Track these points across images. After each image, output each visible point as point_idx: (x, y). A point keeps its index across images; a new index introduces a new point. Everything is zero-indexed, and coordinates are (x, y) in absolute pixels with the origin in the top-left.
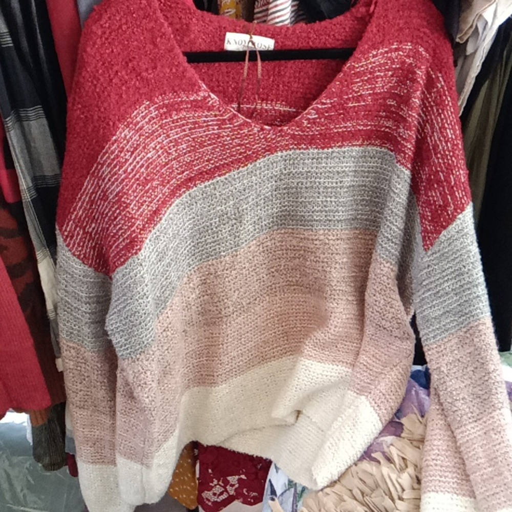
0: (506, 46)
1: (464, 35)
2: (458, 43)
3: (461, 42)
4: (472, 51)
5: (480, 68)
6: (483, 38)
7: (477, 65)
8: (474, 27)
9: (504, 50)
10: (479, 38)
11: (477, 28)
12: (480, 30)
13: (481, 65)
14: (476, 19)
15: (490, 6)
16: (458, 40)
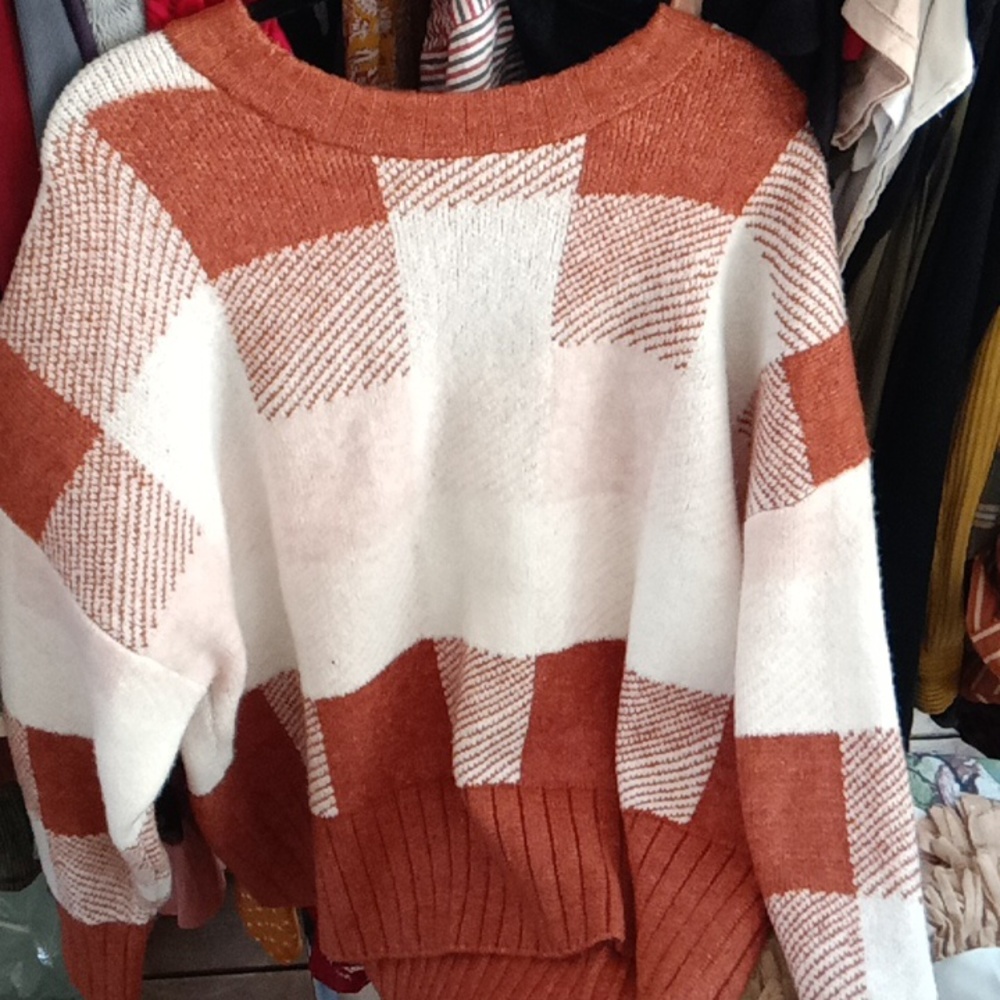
0: (929, 167)
1: (846, 136)
2: (837, 148)
3: (842, 149)
4: (865, 165)
5: (875, 204)
6: (883, 147)
7: (871, 197)
8: (867, 124)
9: (925, 174)
10: (877, 146)
11: (872, 127)
12: (879, 130)
13: (877, 197)
14: (871, 110)
15: (897, 90)
16: (835, 142)
